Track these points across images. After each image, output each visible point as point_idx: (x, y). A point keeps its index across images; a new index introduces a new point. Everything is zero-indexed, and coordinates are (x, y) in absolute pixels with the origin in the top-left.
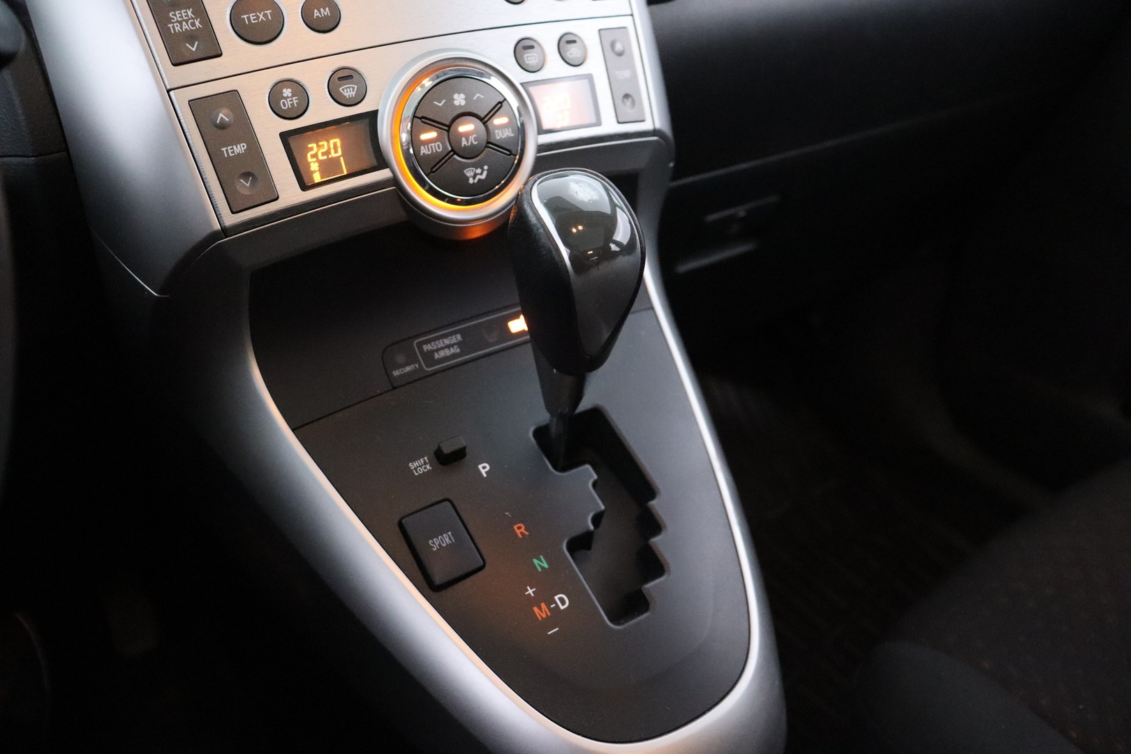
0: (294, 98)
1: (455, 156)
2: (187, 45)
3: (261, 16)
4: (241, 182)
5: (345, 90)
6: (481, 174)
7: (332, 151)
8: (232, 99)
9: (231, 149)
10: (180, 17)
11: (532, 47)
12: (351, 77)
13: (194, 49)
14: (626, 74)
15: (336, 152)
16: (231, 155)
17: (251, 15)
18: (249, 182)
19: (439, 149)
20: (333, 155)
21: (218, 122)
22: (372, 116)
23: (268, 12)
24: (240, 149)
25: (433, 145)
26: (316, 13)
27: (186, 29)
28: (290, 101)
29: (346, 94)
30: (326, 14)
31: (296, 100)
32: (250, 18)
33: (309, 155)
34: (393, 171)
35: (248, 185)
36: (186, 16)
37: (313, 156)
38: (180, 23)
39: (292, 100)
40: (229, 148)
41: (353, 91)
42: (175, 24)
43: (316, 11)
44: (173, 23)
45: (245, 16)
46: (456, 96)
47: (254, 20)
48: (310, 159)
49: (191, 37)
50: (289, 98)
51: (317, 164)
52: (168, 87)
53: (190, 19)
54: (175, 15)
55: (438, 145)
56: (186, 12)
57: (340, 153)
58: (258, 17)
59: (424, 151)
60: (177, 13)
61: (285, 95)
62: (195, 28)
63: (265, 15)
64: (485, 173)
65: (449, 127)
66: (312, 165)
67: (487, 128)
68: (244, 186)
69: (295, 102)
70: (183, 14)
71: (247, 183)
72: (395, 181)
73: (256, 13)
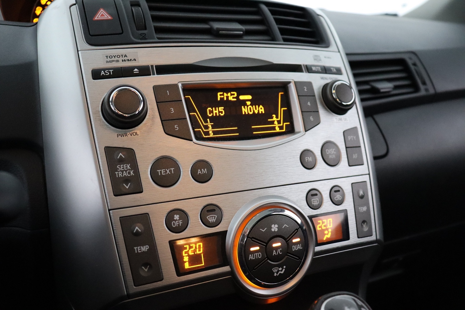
0: (180, 221)
1: (268, 261)
2: (124, 184)
3: (168, 171)
4: (143, 268)
5: (210, 218)
6: (282, 271)
7: (198, 250)
8: (145, 218)
9: (139, 248)
10: (123, 168)
11: (316, 195)
12: (214, 210)
13: (127, 187)
14: (364, 209)
15: (199, 251)
16: (139, 252)
17: (162, 170)
18: (147, 269)
19: (260, 256)
20: (198, 252)
21: (135, 232)
22: (224, 234)
23: (172, 169)
24: (145, 248)
25: (256, 254)
26: (199, 172)
27: (125, 176)
28: (178, 222)
29: (210, 220)
30: (205, 172)
31: (181, 222)
32: (162, 172)
33: (184, 252)
34: (231, 267)
35: (146, 270)
36: (126, 168)
37: (186, 253)
38: (122, 172)
39: (179, 222)
40: (139, 247)
41: (214, 219)
42: (119, 172)
43: (199, 170)
44: (118, 171)
45: (159, 171)
46: (273, 226)
47: (164, 173)
48: (184, 255)
49: (126, 180)
50: (177, 220)
51: (187, 257)
52: (110, 208)
53: (128, 170)
54: (120, 167)
55: (260, 254)
56: (127, 166)
57: (201, 252)
58: (166, 172)
59: (251, 258)
60: (121, 166)
61: (175, 219)
62: (130, 175)
63: (170, 171)
64: (284, 270)
65: (267, 244)
66: (185, 257)
67: (288, 244)
68: (144, 271)
69: (180, 223)
70: (125, 167)
71: (146, 269)
72: (232, 273)
73: (165, 169)
